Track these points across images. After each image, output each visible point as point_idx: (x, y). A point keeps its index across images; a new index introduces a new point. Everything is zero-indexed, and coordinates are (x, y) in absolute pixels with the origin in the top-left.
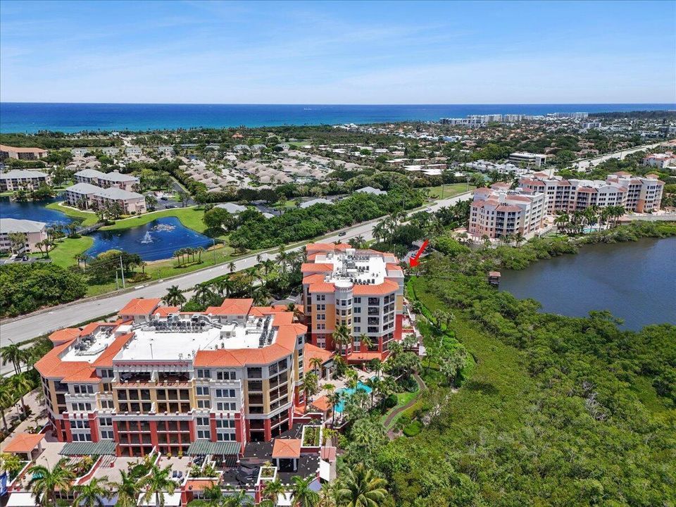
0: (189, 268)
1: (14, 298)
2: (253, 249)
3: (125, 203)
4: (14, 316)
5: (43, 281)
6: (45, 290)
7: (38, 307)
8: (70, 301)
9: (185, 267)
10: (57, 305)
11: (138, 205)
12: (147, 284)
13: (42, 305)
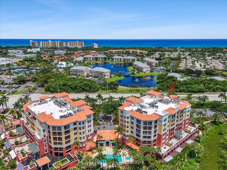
0: (133, 92)
1: (77, 88)
2: (164, 91)
3: (142, 68)
4: (76, 92)
5: (85, 85)
6: (85, 87)
7: (83, 92)
8: (91, 92)
9: (132, 91)
10: (87, 92)
11: (147, 69)
12: (114, 93)
13: (84, 91)
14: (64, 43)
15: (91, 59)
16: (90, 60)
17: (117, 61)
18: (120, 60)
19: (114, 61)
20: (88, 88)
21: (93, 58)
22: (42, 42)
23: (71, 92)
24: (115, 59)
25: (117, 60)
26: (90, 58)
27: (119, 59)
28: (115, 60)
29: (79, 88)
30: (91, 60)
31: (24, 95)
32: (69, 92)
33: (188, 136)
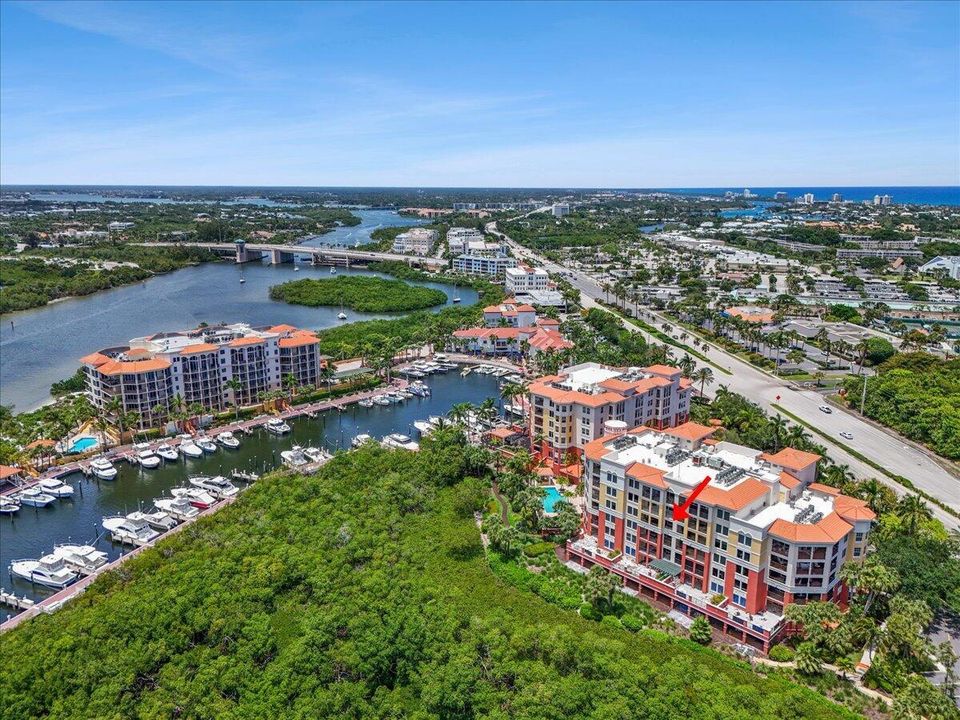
13: (924, 441)
20: (937, 434)
23: (890, 427)
29: (914, 422)
31: (788, 387)
32: (887, 426)
33: (687, 599)
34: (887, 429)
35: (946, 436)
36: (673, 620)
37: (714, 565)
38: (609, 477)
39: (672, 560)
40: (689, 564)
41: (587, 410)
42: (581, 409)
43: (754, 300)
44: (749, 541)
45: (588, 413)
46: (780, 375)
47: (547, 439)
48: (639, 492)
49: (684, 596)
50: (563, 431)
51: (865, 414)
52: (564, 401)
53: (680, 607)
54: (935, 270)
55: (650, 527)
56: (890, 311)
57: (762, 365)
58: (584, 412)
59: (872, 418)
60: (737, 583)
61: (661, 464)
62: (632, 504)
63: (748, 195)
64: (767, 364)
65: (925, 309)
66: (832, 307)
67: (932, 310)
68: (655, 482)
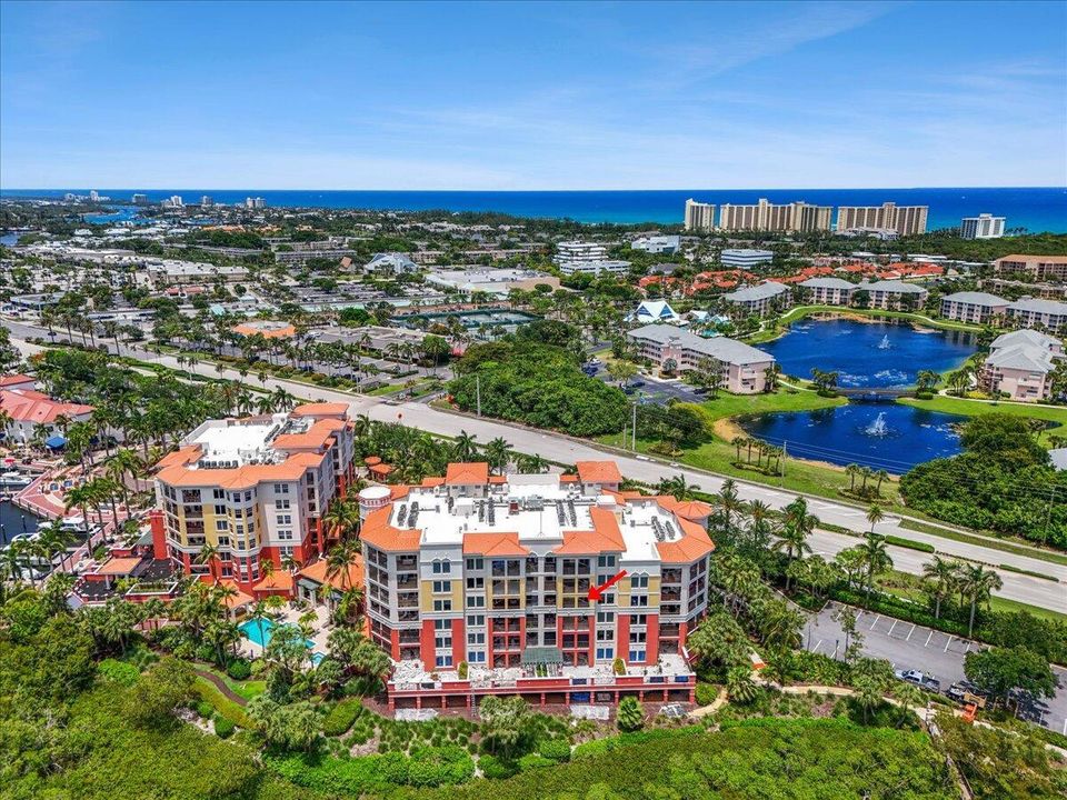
1: (536, 407)
4: (529, 424)
6: (561, 412)
7: (552, 426)
10: (564, 432)
12: (655, 459)
13: (555, 426)
14: (820, 212)
15: (835, 295)
16: (830, 303)
17: (964, 317)
18: (979, 314)
19: (946, 317)
20: (567, 417)
21: (844, 292)
22: (731, 209)
23: (514, 420)
24: (956, 305)
25: (965, 312)
26: (830, 291)
27: (976, 308)
28: (953, 314)
29: (540, 410)
30: (834, 301)
31: (385, 403)
32: (510, 420)
33: (589, 683)
34: (512, 423)
35: (576, 417)
36: (585, 718)
37: (599, 626)
38: (437, 567)
39: (541, 643)
40: (568, 639)
41: (282, 487)
42: (272, 489)
43: (255, 314)
44: (644, 581)
45: (286, 491)
46: (364, 392)
47: (220, 550)
48: (487, 573)
49: (584, 681)
50: (251, 530)
51: (483, 413)
52: (247, 485)
53: (582, 697)
54: (383, 267)
55: (507, 613)
56: (394, 309)
57: (335, 385)
58: (277, 491)
59: (491, 415)
60: (633, 636)
61: (477, 526)
62: (475, 593)
63: (96, 198)
64: (340, 383)
65: (421, 304)
66: (341, 312)
67: (427, 303)
68: (505, 552)
